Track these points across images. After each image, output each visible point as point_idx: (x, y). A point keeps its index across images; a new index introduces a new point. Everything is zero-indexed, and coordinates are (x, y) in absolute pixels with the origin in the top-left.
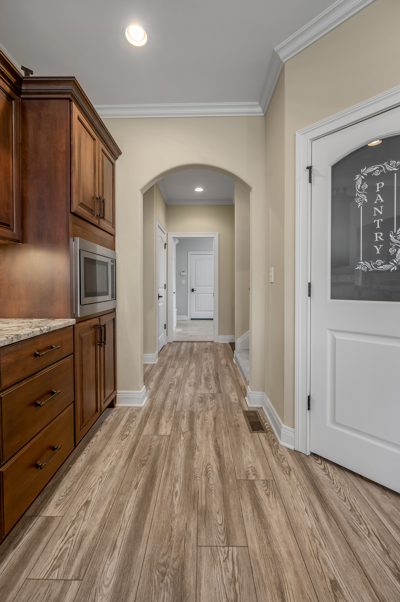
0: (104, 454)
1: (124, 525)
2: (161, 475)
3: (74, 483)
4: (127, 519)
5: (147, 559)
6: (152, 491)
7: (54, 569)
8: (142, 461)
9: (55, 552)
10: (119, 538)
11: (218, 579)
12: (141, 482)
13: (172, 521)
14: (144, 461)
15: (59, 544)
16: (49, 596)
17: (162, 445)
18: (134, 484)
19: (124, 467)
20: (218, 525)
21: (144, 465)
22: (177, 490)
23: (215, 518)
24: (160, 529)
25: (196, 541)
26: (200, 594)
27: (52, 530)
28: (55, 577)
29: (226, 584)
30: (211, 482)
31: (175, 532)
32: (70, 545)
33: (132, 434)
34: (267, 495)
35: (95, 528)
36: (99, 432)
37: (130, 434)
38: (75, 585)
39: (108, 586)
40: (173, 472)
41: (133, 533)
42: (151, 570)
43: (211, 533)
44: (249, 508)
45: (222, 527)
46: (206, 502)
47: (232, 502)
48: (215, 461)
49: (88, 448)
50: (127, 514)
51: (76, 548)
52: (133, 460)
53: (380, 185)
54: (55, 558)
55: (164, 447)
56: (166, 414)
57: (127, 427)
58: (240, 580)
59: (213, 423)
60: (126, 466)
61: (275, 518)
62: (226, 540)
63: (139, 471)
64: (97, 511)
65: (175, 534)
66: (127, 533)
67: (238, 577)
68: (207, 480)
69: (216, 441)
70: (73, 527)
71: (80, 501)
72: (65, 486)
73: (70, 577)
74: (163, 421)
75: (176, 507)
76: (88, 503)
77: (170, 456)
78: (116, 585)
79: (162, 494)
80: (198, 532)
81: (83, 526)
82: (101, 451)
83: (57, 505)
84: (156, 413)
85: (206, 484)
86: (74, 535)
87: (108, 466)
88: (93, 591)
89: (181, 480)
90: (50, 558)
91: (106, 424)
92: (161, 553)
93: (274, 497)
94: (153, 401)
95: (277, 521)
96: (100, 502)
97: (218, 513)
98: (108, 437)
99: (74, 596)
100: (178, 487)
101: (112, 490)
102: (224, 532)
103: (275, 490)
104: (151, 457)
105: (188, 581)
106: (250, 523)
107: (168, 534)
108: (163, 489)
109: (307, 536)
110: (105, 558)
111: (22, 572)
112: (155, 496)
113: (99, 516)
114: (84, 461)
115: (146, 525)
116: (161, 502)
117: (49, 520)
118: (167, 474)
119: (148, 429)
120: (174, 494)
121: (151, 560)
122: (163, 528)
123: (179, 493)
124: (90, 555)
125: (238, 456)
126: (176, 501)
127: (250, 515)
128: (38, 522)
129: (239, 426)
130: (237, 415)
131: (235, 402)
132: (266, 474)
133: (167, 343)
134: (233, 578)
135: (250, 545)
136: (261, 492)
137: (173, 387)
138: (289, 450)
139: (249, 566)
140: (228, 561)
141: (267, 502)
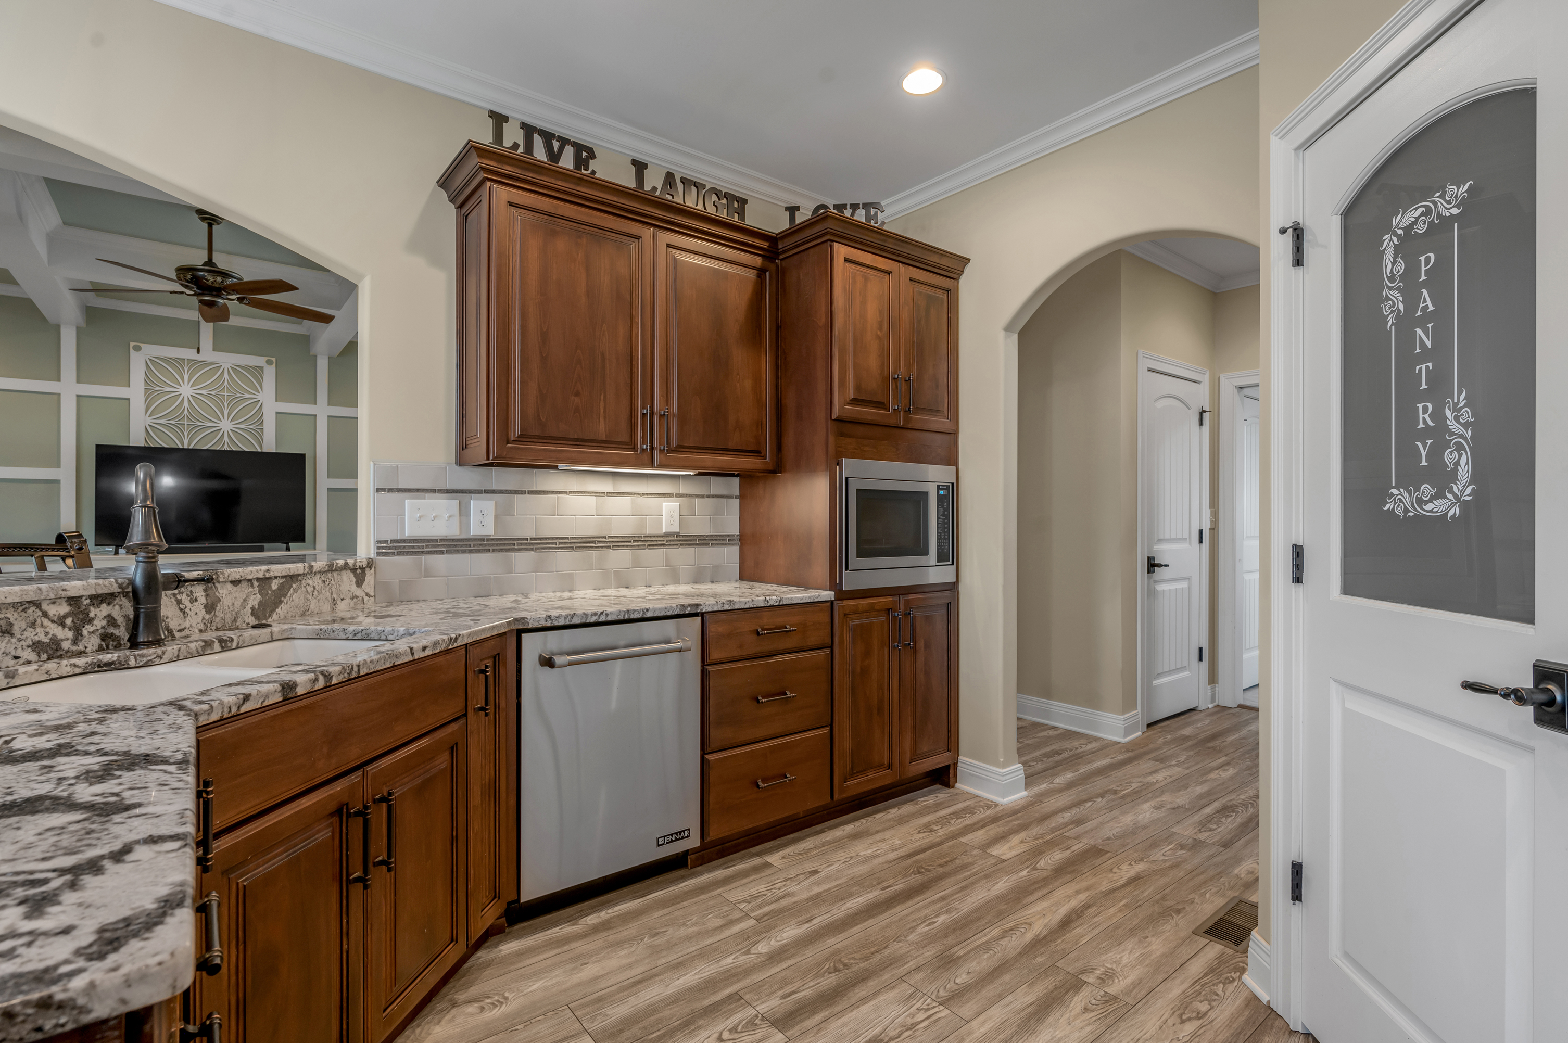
0: (878, 837)
1: (835, 912)
2: (933, 895)
3: (816, 848)
4: (843, 909)
5: (831, 949)
6: (899, 904)
7: (744, 901)
8: (923, 868)
9: (754, 891)
10: (819, 918)
11: (893, 1013)
12: (896, 887)
13: (894, 941)
14: (926, 869)
15: (762, 888)
16: (728, 915)
17: (975, 866)
18: (885, 884)
19: (891, 862)
20: (953, 982)
21: (919, 873)
22: (937, 921)
23: (957, 974)
24: (872, 939)
25: (904, 974)
26: (858, 1007)
27: (763, 874)
28: (741, 907)
29: (896, 1023)
30: (1003, 942)
31: (887, 952)
32: (770, 894)
33: (941, 832)
34: (1085, 1009)
35: (805, 895)
36: (897, 809)
37: (940, 831)
38: (752, 922)
39: (778, 941)
40: (954, 901)
41: (839, 923)
42: (827, 959)
43: (934, 981)
44: (1027, 999)
45: (956, 987)
46: (965, 955)
47: (1007, 978)
48: (1045, 926)
49: (864, 821)
50: (848, 905)
51: (773, 899)
52: (910, 861)
53: (1428, 260)
54: (750, 896)
55: (976, 868)
56: (1035, 830)
57: (944, 821)
58: (917, 1033)
59: (1122, 882)
60: (894, 863)
61: (1059, 1034)
62: (944, 998)
63: (905, 876)
64: (818, 884)
65: (886, 953)
66: (831, 919)
67: (918, 1030)
68: (1000, 937)
69: (1087, 906)
70: (784, 883)
71: (809, 866)
72: (805, 845)
73: (752, 915)
74: (1015, 839)
75: (914, 934)
76: (815, 872)
77: (973, 883)
78: (785, 945)
79: (912, 913)
80: (918, 969)
81: (793, 888)
82: (877, 832)
83: (783, 858)
84: (1016, 823)
85: (990, 939)
86: (780, 889)
87: (870, 851)
88: (763, 935)
89: (954, 915)
90: (747, 893)
91: (917, 804)
92: (853, 956)
93: (1094, 1019)
94: (1035, 803)
95: (1057, 1037)
96: (828, 878)
97: (968, 973)
98: (902, 821)
99: (746, 928)
100: (942, 919)
101: (852, 875)
102: (953, 992)
103: (1112, 1014)
104: (941, 870)
105: (856, 991)
106: (1005, 1011)
107: (876, 948)
108: (919, 910)
110: (793, 922)
111: (719, 888)
112: (900, 911)
113: (816, 890)
114: (845, 832)
115: (859, 926)
116: (901, 919)
117: (768, 865)
118: (943, 899)
119: (979, 836)
120: (928, 922)
121: (837, 952)
122: (876, 940)
123: (936, 925)
124: (781, 911)
125: (1104, 944)
126: (923, 929)
127: (1018, 1005)
128: (757, 861)
129: (1178, 912)
130: (1208, 895)
131: (1242, 876)
132: (1128, 992)
133: (1210, 706)
134: (912, 1025)
135: (974, 1024)
136: (1079, 1000)
137: (1109, 797)
138: (1253, 999)
139: (946, 1034)
140: (923, 1011)
141: (1073, 1013)
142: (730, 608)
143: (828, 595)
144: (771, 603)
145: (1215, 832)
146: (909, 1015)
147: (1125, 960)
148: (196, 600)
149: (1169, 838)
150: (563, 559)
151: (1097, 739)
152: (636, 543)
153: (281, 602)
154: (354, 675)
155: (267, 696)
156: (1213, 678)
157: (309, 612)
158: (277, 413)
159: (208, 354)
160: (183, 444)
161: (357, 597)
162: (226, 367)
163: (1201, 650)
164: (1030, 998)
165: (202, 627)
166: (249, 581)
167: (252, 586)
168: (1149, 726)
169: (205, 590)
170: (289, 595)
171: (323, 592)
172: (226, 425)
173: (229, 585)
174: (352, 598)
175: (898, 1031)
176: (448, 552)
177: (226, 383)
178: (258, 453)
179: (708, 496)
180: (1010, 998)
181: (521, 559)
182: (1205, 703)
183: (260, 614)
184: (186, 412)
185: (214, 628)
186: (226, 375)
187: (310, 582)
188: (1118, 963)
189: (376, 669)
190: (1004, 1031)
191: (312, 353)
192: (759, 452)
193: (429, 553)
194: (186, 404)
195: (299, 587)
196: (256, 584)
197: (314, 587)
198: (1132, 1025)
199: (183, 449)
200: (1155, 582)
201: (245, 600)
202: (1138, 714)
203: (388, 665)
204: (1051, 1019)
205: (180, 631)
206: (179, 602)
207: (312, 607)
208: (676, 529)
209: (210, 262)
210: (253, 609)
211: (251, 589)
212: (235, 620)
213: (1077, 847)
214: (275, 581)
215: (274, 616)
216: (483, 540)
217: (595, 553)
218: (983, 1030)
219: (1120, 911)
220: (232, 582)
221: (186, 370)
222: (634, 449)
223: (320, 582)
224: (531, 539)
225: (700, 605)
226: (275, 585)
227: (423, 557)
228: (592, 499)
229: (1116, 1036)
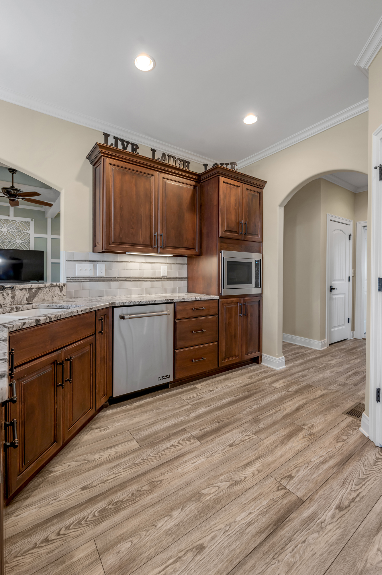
1: (218, 403)
2: (252, 399)
3: (212, 383)
4: (221, 403)
5: (217, 415)
6: (240, 401)
7: (188, 399)
9: (191, 396)
10: (213, 406)
11: (237, 437)
12: (239, 396)
13: (238, 414)
14: (250, 390)
15: (194, 395)
16: (182, 404)
17: (267, 390)
18: (236, 395)
19: (238, 388)
20: (258, 427)
21: (248, 391)
23: (259, 425)
24: (231, 413)
25: (241, 424)
26: (225, 434)
27: (194, 391)
28: (187, 401)
29: (238, 440)
30: (276, 415)
31: (236, 417)
34: (303, 437)
35: (208, 398)
36: (240, 371)
38: (190, 406)
39: (199, 412)
40: (259, 401)
41: (219, 407)
42: (215, 419)
43: (251, 427)
44: (283, 433)
45: (259, 429)
47: (277, 426)
48: (290, 410)
49: (229, 374)
50: (223, 401)
51: (198, 399)
52: (244, 388)
55: (267, 391)
56: (289, 379)
57: (257, 375)
58: (245, 443)
59: (318, 396)
61: (294, 445)
62: (255, 432)
63: (243, 392)
64: (213, 394)
66: (217, 406)
68: (275, 413)
69: (305, 404)
70: (201, 394)
71: (210, 389)
72: (209, 382)
73: (190, 404)
74: (281, 381)
75: (245, 411)
76: (212, 390)
77: (266, 395)
78: (201, 414)
79: (245, 404)
80: (246, 422)
81: (204, 395)
82: (234, 378)
83: (201, 386)
84: (282, 376)
85: (271, 414)
86: (199, 396)
87: (231, 384)
88: (194, 410)
89: (259, 406)
90: (188, 397)
91: (247, 369)
92: (224, 418)
93: (306, 440)
94: (289, 370)
95: (293, 446)
96: (216, 393)
97: (264, 424)
99: (188, 408)
100: (255, 407)
101: (225, 392)
103: (313, 439)
104: (255, 391)
105: (225, 429)
106: (276, 436)
107: (232, 415)
108: (247, 403)
109: (303, 460)
110: (204, 406)
111: (180, 395)
112: (241, 404)
113: (212, 396)
114: (223, 378)
115: (227, 408)
116: (241, 406)
117: (196, 388)
118: (255, 400)
119: (269, 380)
120: (250, 408)
121: (219, 416)
122: (232, 413)
123: (253, 409)
124: (200, 403)
125: (311, 416)
126: (247, 410)
127: (280, 435)
128: (192, 386)
129: (338, 406)
130: (348, 401)
131: (361, 395)
132: (319, 432)
133: (352, 338)
134: (243, 440)
135: (265, 441)
136: (302, 434)
137: (315, 368)
138: (363, 435)
139: (255, 444)
140: (247, 436)
141: (299, 438)
142: (183, 301)
143: (217, 297)
144: (197, 299)
145: (352, 380)
146: (242, 437)
147: (318, 422)
148: (9, 295)
149: (335, 382)
150: (128, 285)
151: (311, 349)
152: (152, 279)
153: (36, 296)
154: (59, 318)
155: (31, 323)
156: (353, 329)
157: (45, 300)
158: (34, 237)
159: (12, 217)
160: (4, 248)
161: (60, 296)
162: (18, 221)
163: (349, 319)
164: (285, 433)
165: (10, 304)
166: (25, 289)
167: (26, 291)
168: (330, 345)
169: (11, 292)
170: (38, 294)
171: (49, 293)
172: (18, 241)
173: (19, 290)
174: (59, 296)
175: (239, 442)
176: (90, 281)
177: (18, 227)
178: (28, 250)
179: (177, 264)
180: (278, 433)
181: (114, 284)
182: (350, 337)
183: (29, 300)
184: (5, 237)
185: (14, 304)
186: (18, 225)
187: (45, 290)
188: (315, 422)
189: (66, 317)
190: (275, 443)
191: (46, 217)
192: (194, 248)
193: (84, 281)
194: (5, 234)
195: (41, 292)
196: (28, 290)
197: (46, 292)
198: (320, 443)
199: (4, 249)
200: (332, 295)
201: (24, 295)
202: (326, 341)
203: (70, 316)
204: (291, 440)
205: (4, 304)
206: (3, 295)
207: (46, 298)
208: (166, 275)
209: (13, 186)
210: (27, 298)
211: (26, 292)
212: (21, 302)
213: (303, 384)
214: (34, 289)
215: (33, 301)
216: (101, 277)
217: (138, 283)
218: (268, 443)
219: (317, 406)
220: (20, 289)
221: (5, 223)
222: (152, 247)
223: (48, 290)
224: (117, 277)
225: (173, 299)
226: (34, 291)
227: (82, 283)
228: (138, 264)
229: (314, 446)
